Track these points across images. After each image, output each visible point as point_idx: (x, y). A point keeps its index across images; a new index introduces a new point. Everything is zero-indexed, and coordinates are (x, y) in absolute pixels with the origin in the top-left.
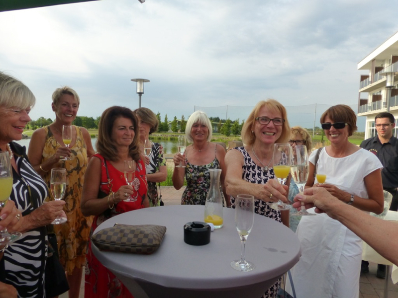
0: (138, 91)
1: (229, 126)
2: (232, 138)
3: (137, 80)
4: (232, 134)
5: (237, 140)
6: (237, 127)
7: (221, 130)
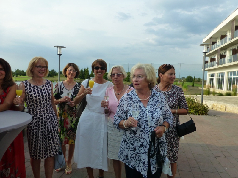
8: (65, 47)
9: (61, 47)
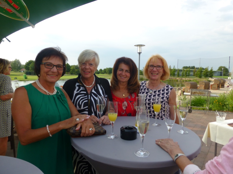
0: (139, 52)
1: (201, 72)
2: (203, 79)
3: (138, 46)
4: (203, 77)
5: (206, 80)
6: (207, 72)
7: (195, 74)
8: (144, 46)
9: (140, 46)
